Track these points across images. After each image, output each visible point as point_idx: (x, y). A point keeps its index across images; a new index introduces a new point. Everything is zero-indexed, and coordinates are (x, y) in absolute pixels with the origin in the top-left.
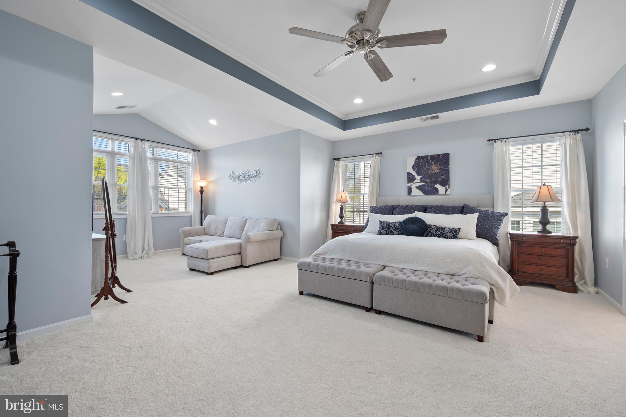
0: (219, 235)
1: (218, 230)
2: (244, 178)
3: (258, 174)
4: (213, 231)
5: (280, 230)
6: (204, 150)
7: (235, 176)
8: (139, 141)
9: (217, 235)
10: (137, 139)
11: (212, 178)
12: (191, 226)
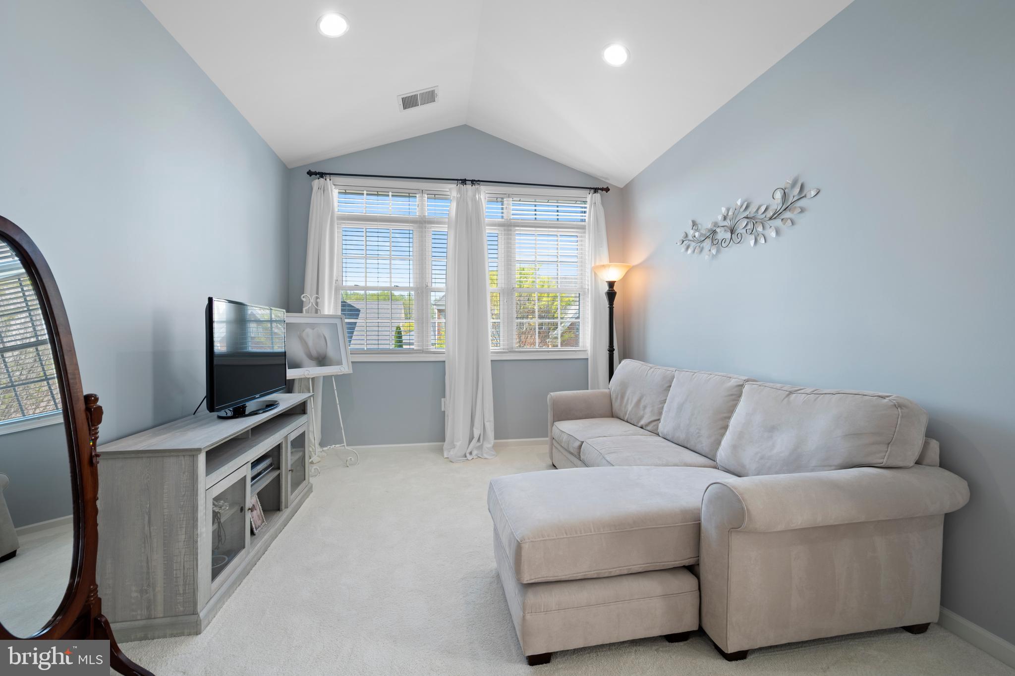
0: (647, 425)
1: (645, 407)
2: (732, 232)
3: (791, 200)
4: (630, 408)
5: (943, 465)
6: (622, 186)
7: (701, 235)
8: (469, 186)
9: (640, 424)
10: (464, 182)
11: (638, 257)
12: (588, 389)
